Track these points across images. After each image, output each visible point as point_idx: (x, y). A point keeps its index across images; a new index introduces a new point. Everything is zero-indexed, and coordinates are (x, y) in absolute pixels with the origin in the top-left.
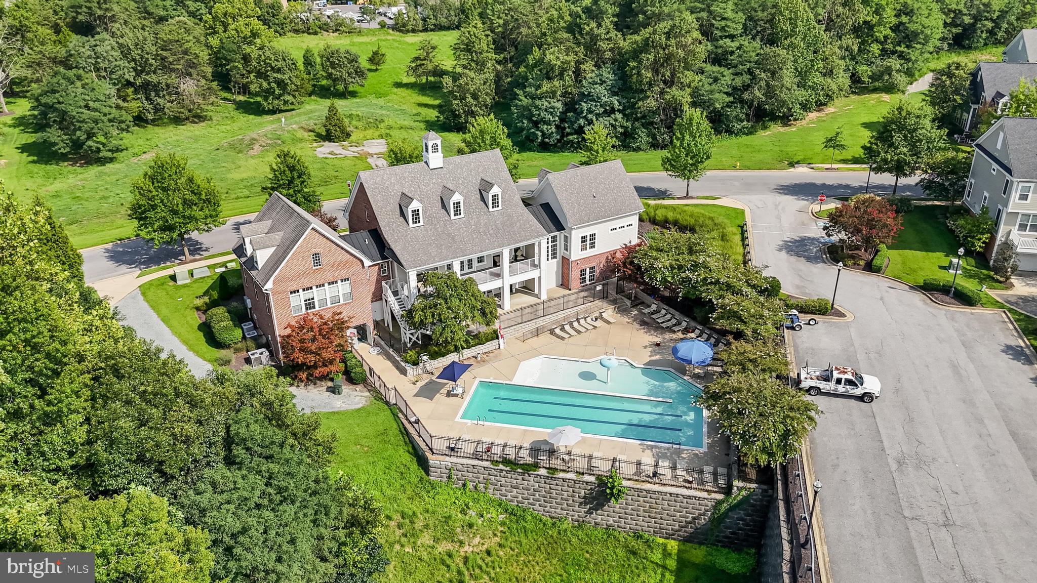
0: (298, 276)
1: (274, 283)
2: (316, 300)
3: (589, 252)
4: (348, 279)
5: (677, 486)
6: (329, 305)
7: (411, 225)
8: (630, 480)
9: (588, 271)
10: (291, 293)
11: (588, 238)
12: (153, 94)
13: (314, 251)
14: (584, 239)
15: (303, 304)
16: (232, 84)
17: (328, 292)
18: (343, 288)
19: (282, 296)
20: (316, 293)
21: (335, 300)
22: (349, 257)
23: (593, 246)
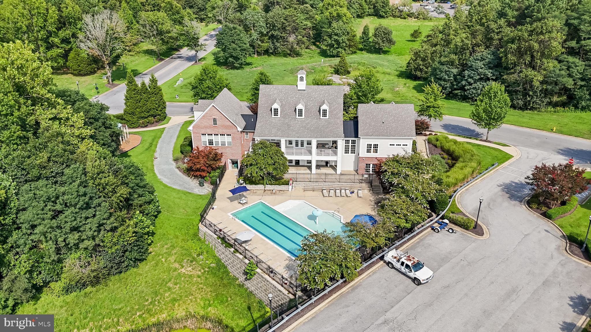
0: (206, 127)
1: (193, 127)
2: (214, 141)
3: (372, 155)
4: (230, 135)
5: (278, 283)
6: (220, 145)
7: (273, 116)
8: (262, 270)
9: (371, 166)
10: (202, 134)
11: (372, 146)
12: (275, 41)
13: (214, 117)
14: (369, 146)
15: (208, 141)
16: (322, 40)
17: (220, 139)
18: (227, 139)
19: (198, 135)
20: (213, 137)
21: (223, 144)
22: (231, 124)
23: (376, 151)
